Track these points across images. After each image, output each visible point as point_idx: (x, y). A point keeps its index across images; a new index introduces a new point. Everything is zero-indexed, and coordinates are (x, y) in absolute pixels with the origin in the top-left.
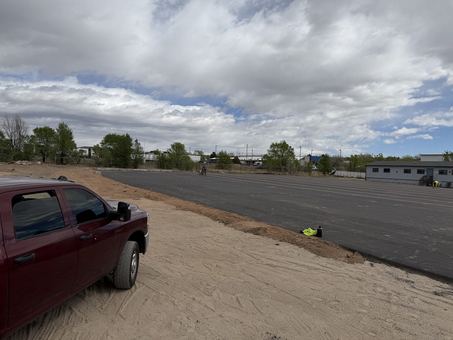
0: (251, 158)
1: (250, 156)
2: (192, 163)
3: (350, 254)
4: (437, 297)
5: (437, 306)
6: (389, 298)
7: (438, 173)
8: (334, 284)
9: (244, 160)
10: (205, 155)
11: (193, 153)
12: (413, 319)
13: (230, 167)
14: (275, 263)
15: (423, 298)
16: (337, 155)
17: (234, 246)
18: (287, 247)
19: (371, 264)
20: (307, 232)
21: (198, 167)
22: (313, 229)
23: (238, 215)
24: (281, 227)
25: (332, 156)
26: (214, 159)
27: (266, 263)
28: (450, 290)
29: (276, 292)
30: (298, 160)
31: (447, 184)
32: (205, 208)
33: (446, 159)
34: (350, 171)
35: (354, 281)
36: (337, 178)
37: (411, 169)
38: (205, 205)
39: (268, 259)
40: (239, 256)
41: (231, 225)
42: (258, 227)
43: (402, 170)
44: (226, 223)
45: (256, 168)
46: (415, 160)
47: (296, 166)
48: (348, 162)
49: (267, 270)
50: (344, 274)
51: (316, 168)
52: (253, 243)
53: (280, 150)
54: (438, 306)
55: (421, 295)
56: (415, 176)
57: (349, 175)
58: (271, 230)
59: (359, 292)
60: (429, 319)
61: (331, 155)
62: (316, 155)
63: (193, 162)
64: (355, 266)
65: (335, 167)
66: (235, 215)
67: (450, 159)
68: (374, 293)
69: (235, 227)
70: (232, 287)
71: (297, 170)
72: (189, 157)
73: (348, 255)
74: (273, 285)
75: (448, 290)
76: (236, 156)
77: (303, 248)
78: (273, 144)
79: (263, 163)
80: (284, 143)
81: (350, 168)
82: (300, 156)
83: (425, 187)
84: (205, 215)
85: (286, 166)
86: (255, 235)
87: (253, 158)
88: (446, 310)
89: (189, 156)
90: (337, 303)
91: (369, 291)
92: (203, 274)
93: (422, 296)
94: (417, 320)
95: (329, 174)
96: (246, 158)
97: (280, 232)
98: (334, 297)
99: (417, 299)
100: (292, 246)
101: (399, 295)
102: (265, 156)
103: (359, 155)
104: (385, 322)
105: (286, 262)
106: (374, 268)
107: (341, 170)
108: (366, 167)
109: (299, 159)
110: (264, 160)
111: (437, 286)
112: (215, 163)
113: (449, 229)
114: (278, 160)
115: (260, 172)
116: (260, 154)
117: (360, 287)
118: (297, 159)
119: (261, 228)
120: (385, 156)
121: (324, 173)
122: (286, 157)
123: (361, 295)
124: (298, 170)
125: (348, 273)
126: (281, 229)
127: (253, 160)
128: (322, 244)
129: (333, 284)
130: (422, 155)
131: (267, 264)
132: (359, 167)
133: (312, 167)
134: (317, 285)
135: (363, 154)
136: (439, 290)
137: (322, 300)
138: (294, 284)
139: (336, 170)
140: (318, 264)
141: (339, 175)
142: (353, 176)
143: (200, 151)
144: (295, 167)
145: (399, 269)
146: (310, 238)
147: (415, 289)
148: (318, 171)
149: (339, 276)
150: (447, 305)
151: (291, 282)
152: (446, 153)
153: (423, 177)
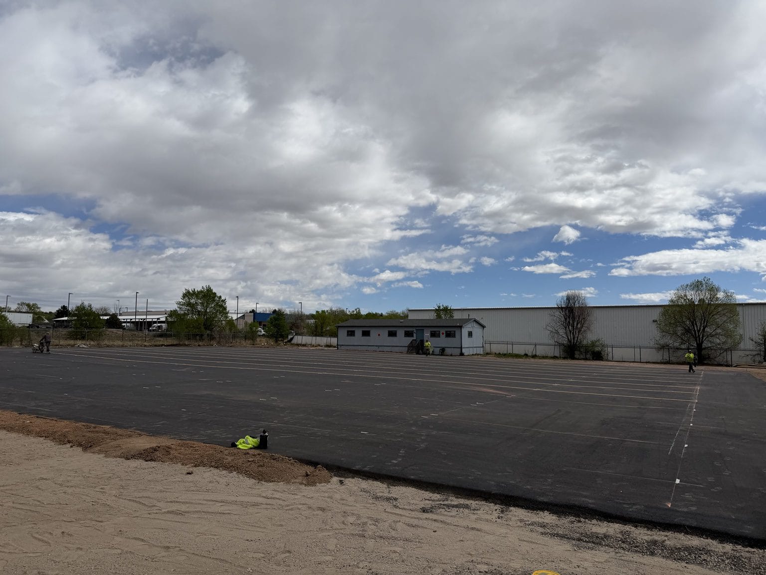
0: (144, 317)
1: (142, 314)
2: (13, 329)
3: (309, 469)
4: (426, 515)
5: (425, 528)
6: (363, 531)
7: (430, 336)
8: (283, 523)
9: (129, 320)
10: (44, 312)
11: (14, 307)
12: (393, 555)
13: (100, 335)
14: (183, 508)
15: (408, 520)
16: (296, 310)
17: (101, 489)
18: (207, 474)
19: (340, 481)
20: (244, 443)
21: (27, 337)
22: (253, 438)
23: (113, 427)
24: (198, 440)
25: (288, 313)
26: (64, 320)
27: (167, 510)
28: (441, 502)
29: (184, 559)
30: (233, 320)
31: (440, 350)
32: (39, 421)
33: (439, 316)
34: (316, 335)
35: (315, 513)
36: (295, 347)
37: (396, 331)
38: (38, 414)
39: (171, 502)
40: (112, 507)
41: (99, 448)
42: (154, 445)
43: (385, 332)
44: (87, 446)
45: (155, 336)
46: (402, 318)
47: (230, 329)
48: (312, 321)
49: (169, 523)
50: (301, 504)
51: (264, 333)
52: (142, 478)
53: (201, 303)
54: (427, 528)
55: (406, 516)
56: (402, 340)
57: (314, 343)
58: (178, 448)
59: (321, 530)
60: (414, 550)
61: (287, 310)
62: (263, 311)
63: (14, 326)
64: (317, 488)
65: (293, 330)
66: (107, 428)
67: (442, 316)
68: (342, 526)
69: (106, 452)
70: (95, 569)
71: (231, 337)
72: (3, 316)
73: (306, 472)
74: (179, 547)
75: (438, 503)
76: (114, 314)
77: (235, 473)
78: (189, 292)
79: (168, 326)
80: (207, 290)
81: (315, 331)
82: (236, 312)
83: (415, 356)
84: (39, 435)
85: (211, 330)
86: (147, 461)
87: (148, 317)
88: (435, 531)
89: (3, 313)
90: (288, 554)
91: (336, 526)
92: (31, 555)
93: (408, 517)
94: (400, 554)
95: (285, 341)
96: (134, 317)
97: (196, 450)
98: (283, 545)
99: (400, 523)
100: (216, 471)
101: (377, 523)
102: (173, 313)
103: (327, 311)
104: (357, 569)
105: (205, 502)
106: (343, 487)
107: (301, 334)
108: (338, 328)
109: (235, 317)
110: (170, 319)
111: (426, 500)
112: (66, 327)
113: (442, 413)
114: (197, 320)
115: (161, 343)
116: (163, 310)
117: (323, 522)
118: (232, 318)
119: (159, 447)
120: (364, 312)
121: (276, 341)
122: (213, 314)
123: (324, 534)
124: (234, 337)
125: (307, 502)
126: (196, 444)
127: (148, 320)
128: (266, 461)
129: (281, 525)
130: (409, 310)
131: (169, 512)
132: (328, 328)
133: (258, 331)
134: (257, 531)
135: (333, 309)
136: (428, 504)
137: (263, 555)
138: (217, 537)
139: (294, 334)
140: (260, 496)
141: (300, 342)
142: (320, 344)
143: (31, 303)
144: (227, 331)
145: (379, 483)
146: (248, 453)
147: (398, 510)
148: (268, 337)
149: (292, 509)
150: (437, 524)
151: (211, 535)
152: (437, 308)
153: (412, 342)
